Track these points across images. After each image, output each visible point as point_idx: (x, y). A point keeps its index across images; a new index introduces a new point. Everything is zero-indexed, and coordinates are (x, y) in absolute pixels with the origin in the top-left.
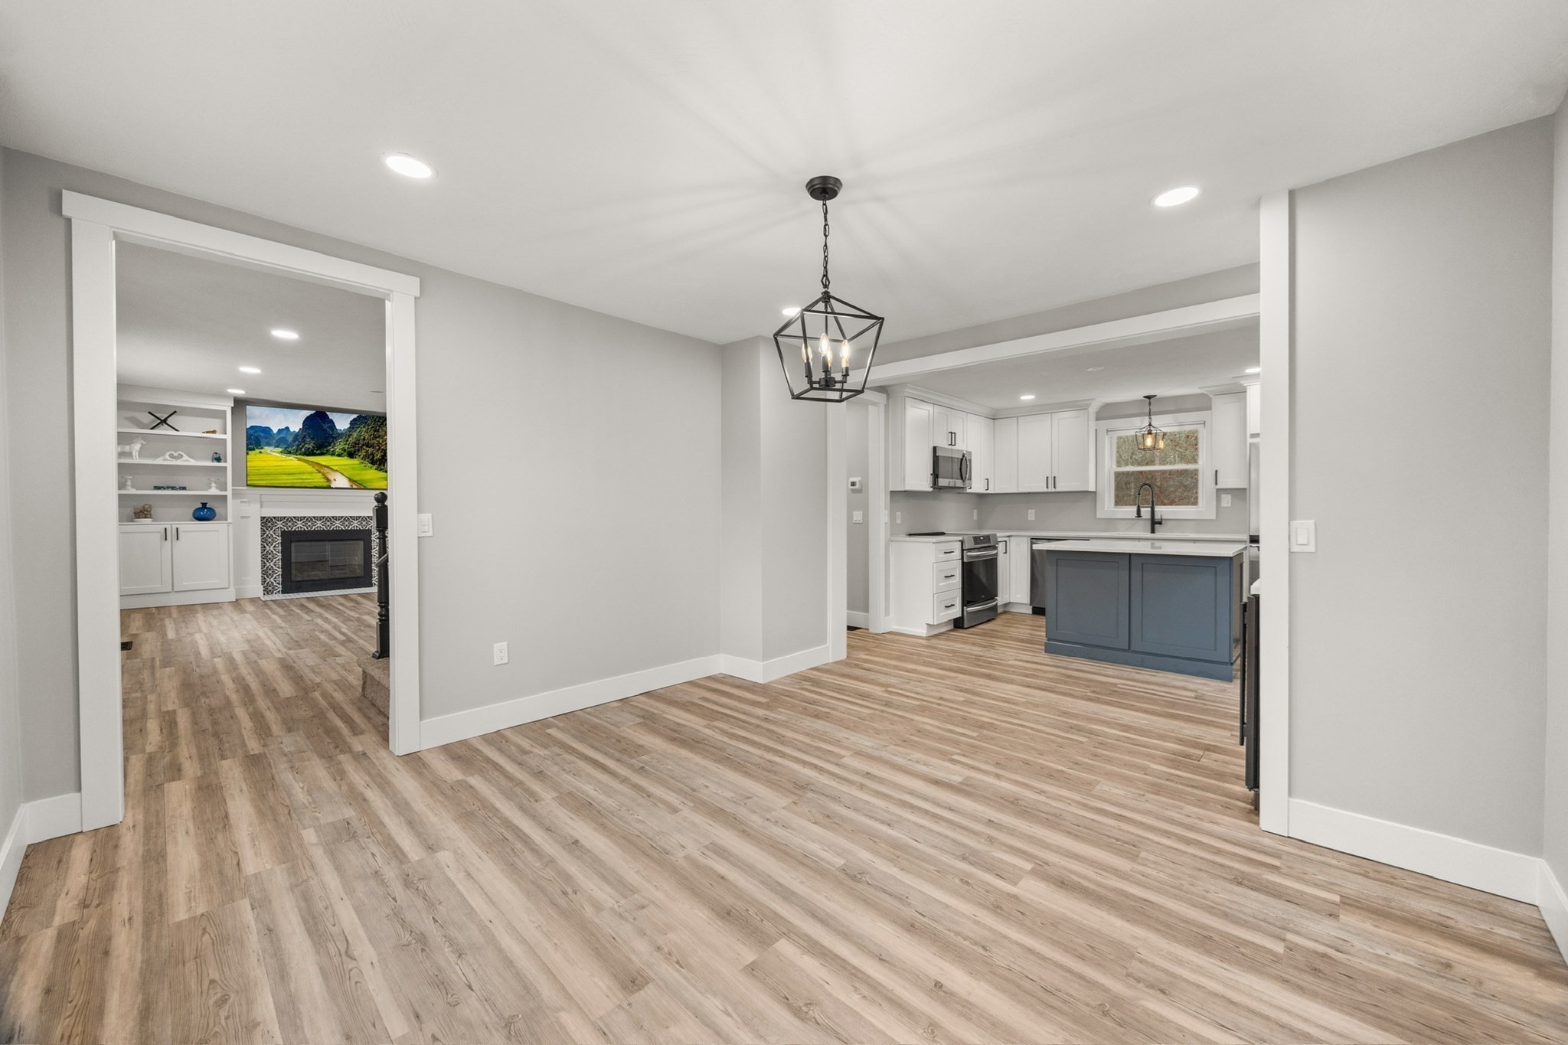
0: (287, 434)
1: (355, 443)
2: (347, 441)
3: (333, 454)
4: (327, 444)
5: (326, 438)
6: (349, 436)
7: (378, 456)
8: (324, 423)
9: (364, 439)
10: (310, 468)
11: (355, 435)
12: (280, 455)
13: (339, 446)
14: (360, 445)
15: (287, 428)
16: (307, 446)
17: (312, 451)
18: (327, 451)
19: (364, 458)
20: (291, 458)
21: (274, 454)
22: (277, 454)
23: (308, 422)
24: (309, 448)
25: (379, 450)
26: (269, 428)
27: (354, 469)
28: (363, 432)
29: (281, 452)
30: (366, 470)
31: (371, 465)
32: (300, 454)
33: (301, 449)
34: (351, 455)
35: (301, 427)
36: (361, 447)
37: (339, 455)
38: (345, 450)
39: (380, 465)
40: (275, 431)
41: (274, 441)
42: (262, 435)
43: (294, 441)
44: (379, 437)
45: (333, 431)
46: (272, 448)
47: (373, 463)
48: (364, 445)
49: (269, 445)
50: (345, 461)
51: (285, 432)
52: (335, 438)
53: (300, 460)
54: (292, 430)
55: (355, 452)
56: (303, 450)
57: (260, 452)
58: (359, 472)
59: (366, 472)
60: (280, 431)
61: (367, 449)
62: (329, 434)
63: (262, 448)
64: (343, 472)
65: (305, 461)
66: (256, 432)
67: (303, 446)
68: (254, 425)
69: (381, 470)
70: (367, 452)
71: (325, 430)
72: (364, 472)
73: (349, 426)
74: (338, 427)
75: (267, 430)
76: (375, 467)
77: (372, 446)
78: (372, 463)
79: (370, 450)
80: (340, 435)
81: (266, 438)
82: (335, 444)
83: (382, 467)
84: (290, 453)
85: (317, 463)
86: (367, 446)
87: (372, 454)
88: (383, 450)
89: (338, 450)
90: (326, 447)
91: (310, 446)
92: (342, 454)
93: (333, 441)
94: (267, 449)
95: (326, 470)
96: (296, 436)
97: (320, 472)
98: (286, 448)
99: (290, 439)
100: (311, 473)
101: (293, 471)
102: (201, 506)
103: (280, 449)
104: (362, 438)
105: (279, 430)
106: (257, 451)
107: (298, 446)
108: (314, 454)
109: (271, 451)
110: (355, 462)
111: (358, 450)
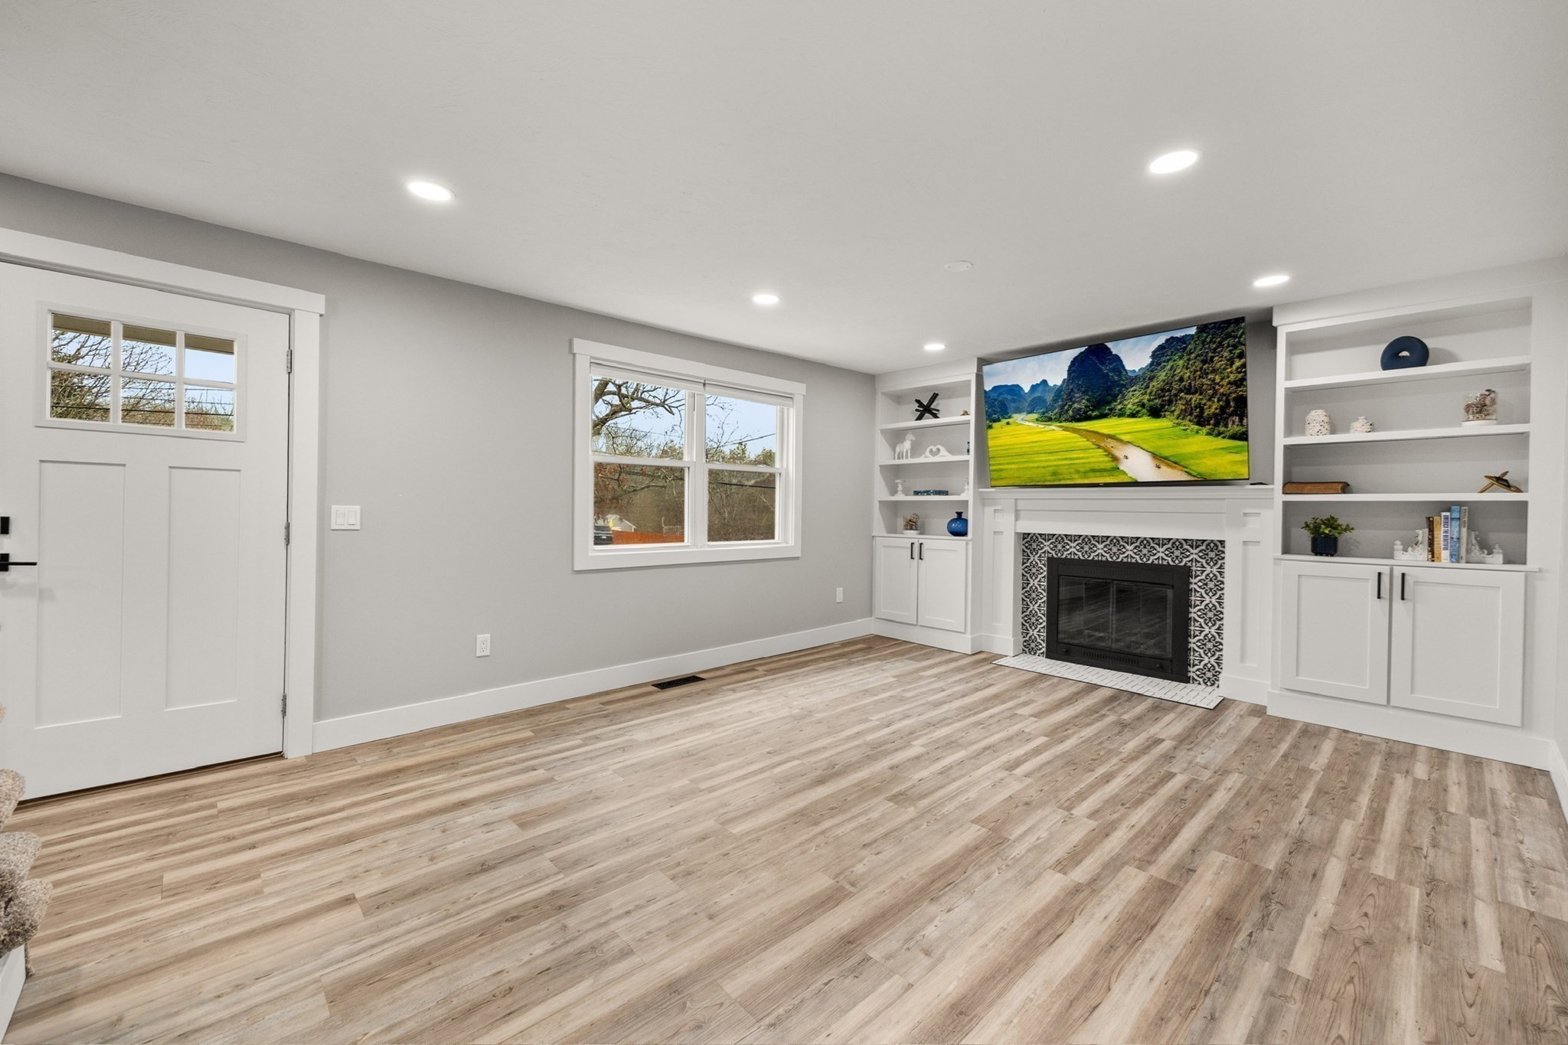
0: (1044, 391)
1: (1163, 390)
2: (1147, 387)
3: (1121, 415)
4: (1109, 398)
5: (1109, 388)
6: (1151, 379)
7: (1213, 408)
8: (1103, 363)
9: (1181, 380)
10: (1082, 442)
11: (1162, 376)
12: (1035, 425)
13: (1133, 398)
14: (1173, 392)
15: (1044, 382)
16: (1076, 405)
17: (1085, 413)
18: (1111, 410)
19: (1183, 415)
20: (1052, 427)
21: (1027, 423)
22: (1031, 424)
23: (1076, 365)
24: (1080, 409)
25: (1213, 396)
26: (1018, 386)
27: (1161, 437)
28: (1180, 367)
29: (1037, 420)
30: (1187, 438)
31: (1196, 427)
32: (1066, 420)
33: (1067, 411)
34: (1155, 413)
35: (1066, 377)
36: (1176, 395)
37: (1133, 415)
38: (1143, 406)
39: (1217, 424)
40: (1027, 389)
41: (1027, 404)
42: (1009, 397)
43: (1055, 401)
44: (1214, 371)
45: (1119, 375)
46: (1023, 416)
47: (1201, 422)
48: (1181, 391)
49: (1019, 411)
50: (1145, 423)
51: (1040, 389)
52: (1124, 386)
53: (1066, 429)
54: (1051, 384)
55: (1163, 406)
56: (1070, 412)
57: (1008, 423)
58: (1172, 442)
59: (1186, 441)
60: (1034, 388)
61: (1189, 397)
62: (1114, 382)
63: (1010, 417)
64: (1140, 443)
65: (1075, 431)
66: (1001, 394)
67: (1070, 406)
68: (996, 385)
69: (1219, 434)
70: (1188, 403)
71: (1107, 375)
72: (1181, 441)
73: (1150, 360)
74: (1128, 368)
75: (1015, 390)
76: (1205, 430)
77: (1199, 390)
78: (1198, 423)
79: (1195, 399)
80: (1134, 380)
81: (1014, 401)
82: (1124, 396)
83: (1222, 429)
84: (1050, 419)
85: (1094, 432)
86: (1188, 391)
87: (1200, 406)
88: (1223, 394)
89: (1130, 405)
90: (1109, 403)
91: (1081, 404)
92: (1138, 412)
93: (1120, 392)
94: (1017, 417)
95: (1110, 443)
96: (1059, 391)
97: (1099, 447)
98: (1044, 413)
99: (1049, 397)
100: (1084, 449)
101: (1056, 448)
102: (955, 516)
103: (1035, 416)
104: (1177, 378)
105: (1033, 386)
106: (1004, 421)
107: (1062, 407)
108: (1088, 418)
109: (1023, 420)
110: (1163, 423)
111: (1170, 402)
